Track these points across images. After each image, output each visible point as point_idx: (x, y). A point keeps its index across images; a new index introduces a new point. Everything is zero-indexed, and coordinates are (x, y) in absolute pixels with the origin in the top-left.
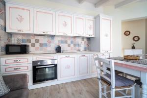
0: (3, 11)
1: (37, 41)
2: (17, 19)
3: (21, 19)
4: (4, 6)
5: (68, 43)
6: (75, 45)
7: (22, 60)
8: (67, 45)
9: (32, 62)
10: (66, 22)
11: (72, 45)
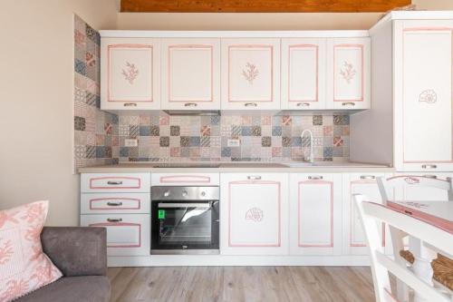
0: (95, 58)
1: (175, 130)
2: (124, 73)
3: (131, 74)
4: (96, 45)
5: (263, 134)
6: (286, 141)
7: (126, 183)
9: (149, 190)
10: (253, 67)
11: (277, 141)
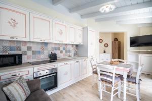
8: (59, 51)
